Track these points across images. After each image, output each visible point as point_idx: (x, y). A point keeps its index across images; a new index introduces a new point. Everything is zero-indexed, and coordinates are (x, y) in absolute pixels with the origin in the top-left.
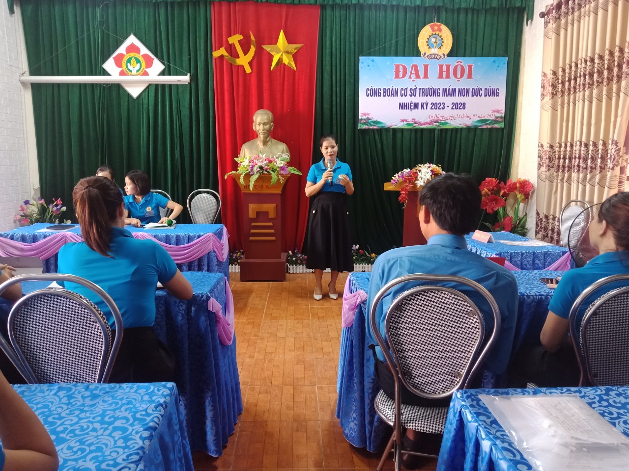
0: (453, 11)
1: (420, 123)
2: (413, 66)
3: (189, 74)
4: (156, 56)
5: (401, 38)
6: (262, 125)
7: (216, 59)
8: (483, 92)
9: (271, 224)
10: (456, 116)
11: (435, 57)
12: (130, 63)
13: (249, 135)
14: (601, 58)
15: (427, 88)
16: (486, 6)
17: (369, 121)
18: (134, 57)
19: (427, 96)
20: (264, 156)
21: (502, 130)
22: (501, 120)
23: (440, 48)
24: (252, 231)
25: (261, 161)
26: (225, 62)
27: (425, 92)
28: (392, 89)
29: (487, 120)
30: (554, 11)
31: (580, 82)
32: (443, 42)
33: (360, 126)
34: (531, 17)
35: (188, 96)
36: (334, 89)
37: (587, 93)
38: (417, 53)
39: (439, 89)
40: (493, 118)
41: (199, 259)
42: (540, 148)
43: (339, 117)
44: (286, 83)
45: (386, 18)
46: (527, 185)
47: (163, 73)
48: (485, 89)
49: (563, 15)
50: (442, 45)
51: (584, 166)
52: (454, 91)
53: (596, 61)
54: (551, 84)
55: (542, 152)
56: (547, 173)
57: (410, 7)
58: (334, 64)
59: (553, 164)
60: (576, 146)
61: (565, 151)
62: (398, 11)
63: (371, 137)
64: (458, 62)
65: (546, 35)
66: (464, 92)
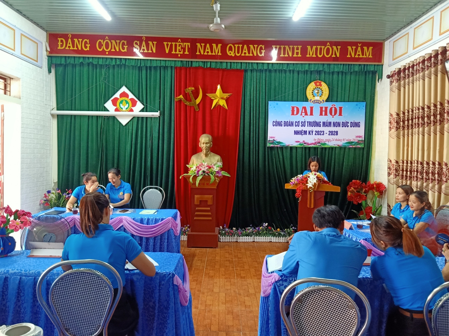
0: (329, 73)
1: (308, 143)
2: (303, 107)
3: (159, 111)
4: (139, 100)
5: (295, 90)
6: (205, 144)
7: (176, 102)
8: (349, 124)
9: (209, 209)
10: (332, 140)
11: (317, 102)
12: (122, 104)
13: (196, 150)
14: (429, 107)
15: (313, 121)
16: (351, 70)
17: (275, 142)
18: (125, 100)
19: (312, 126)
20: (206, 164)
21: (363, 148)
22: (362, 142)
23: (321, 96)
24: (196, 213)
25: (204, 167)
26: (182, 104)
27: (311, 124)
28: (290, 122)
29: (352, 142)
30: (396, 76)
31: (415, 122)
32: (322, 93)
33: (268, 145)
34: (381, 77)
35: (158, 124)
36: (252, 121)
37: (421, 129)
38: (306, 100)
39: (320, 122)
40: (357, 141)
41: (161, 235)
42: (389, 162)
43: (254, 139)
44: (221, 117)
45: (285, 78)
46: (381, 186)
47: (142, 110)
48: (351, 122)
49: (402, 78)
50: (322, 95)
51: (421, 177)
52: (330, 123)
53: (426, 109)
54: (395, 121)
55: (390, 165)
56: (395, 180)
57: (302, 71)
58: (252, 106)
59: (399, 174)
60: (414, 163)
61: (407, 166)
62: (293, 73)
63: (276, 152)
64: (332, 105)
65: (391, 90)
66: (337, 124)
